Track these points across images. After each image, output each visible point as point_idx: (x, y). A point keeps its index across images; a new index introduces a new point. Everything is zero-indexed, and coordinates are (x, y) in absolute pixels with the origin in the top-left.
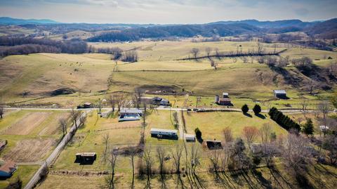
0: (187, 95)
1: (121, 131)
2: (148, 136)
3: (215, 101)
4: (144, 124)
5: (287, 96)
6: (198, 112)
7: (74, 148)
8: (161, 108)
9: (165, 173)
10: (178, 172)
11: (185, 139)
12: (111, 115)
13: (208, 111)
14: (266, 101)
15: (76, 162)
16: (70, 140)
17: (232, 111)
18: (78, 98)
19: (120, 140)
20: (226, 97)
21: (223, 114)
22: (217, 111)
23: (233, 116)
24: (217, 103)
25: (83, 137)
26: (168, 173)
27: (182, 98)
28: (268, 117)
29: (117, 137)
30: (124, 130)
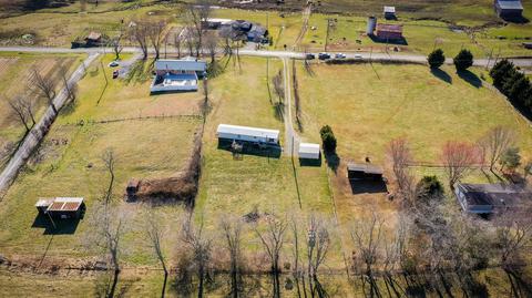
0: (307, 11)
1: (152, 125)
2: (210, 146)
3: (367, 29)
4: (206, 106)
5: (524, 14)
6: (329, 63)
7: (38, 177)
8: (249, 50)
9: (242, 273)
10: (275, 272)
11: (296, 156)
12: (137, 71)
13: (351, 62)
14: (477, 28)
15: (36, 225)
16: (34, 152)
17: (406, 63)
18: (78, 18)
19: (145, 154)
20: (390, 16)
21: (384, 70)
22: (371, 61)
23: (407, 78)
24: (371, 36)
25: (65, 142)
26: (250, 273)
27: (294, 19)
28: (488, 83)
29: (140, 147)
30: (158, 124)
